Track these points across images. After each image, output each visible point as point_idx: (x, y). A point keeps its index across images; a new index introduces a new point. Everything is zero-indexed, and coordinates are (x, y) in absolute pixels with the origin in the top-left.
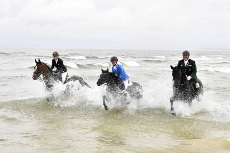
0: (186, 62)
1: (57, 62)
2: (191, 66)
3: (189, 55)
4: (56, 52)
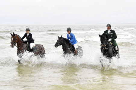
0: (109, 31)
2: (112, 33)
3: (111, 27)
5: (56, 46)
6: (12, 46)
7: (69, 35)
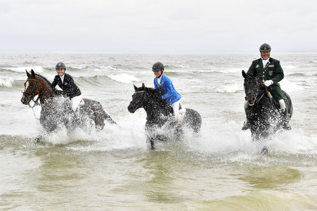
1: (62, 80)
4: (62, 64)
5: (132, 109)
6: (25, 100)
7: (159, 81)
